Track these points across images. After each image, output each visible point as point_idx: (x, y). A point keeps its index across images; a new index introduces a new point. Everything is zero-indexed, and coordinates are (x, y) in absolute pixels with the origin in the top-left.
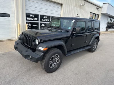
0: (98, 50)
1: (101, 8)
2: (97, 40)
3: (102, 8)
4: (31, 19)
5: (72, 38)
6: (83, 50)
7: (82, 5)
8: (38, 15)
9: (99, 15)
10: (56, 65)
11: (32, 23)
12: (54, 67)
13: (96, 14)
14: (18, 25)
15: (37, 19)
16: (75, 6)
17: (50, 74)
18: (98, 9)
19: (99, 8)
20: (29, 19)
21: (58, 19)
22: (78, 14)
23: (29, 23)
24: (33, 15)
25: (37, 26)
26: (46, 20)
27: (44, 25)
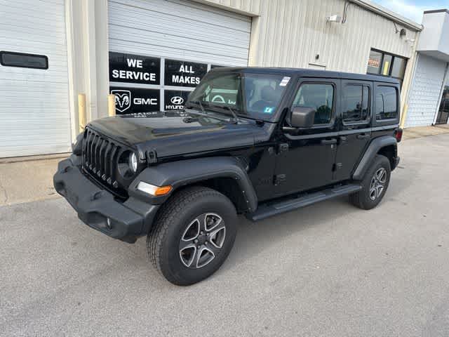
0: (392, 200)
1: (417, 30)
2: (385, 159)
3: (420, 31)
4: (129, 74)
5: (277, 149)
6: (323, 201)
7: (334, 18)
8: (157, 61)
9: (406, 60)
10: (211, 254)
11: (136, 93)
12: (199, 264)
13: (394, 56)
14: (80, 98)
15: (152, 77)
16: (307, 25)
18: (403, 33)
19: (407, 31)
20: (121, 74)
21: (236, 74)
22: (317, 57)
23: (121, 93)
24: (138, 61)
25: (153, 102)
26: (190, 79)
27: (179, 100)
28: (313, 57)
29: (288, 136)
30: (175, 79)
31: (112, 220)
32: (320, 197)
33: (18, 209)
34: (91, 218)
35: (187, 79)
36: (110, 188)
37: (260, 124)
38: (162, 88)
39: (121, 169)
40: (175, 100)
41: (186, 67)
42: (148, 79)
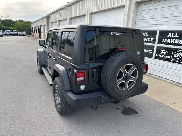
15: (152, 40)
27: (165, 53)
30: (164, 40)
35: (172, 41)
38: (156, 45)
40: (162, 52)
41: (173, 34)
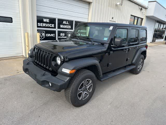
1: (146, 8)
2: (143, 56)
3: (147, 9)
4: (44, 25)
6: (124, 72)
7: (118, 4)
8: (55, 19)
9: (142, 19)
10: (87, 94)
11: (47, 32)
13: (138, 18)
14: (26, 34)
15: (53, 25)
16: (109, 6)
17: (78, 108)
18: (141, 9)
19: (143, 9)
20: (41, 25)
21: (86, 25)
22: (113, 18)
23: (41, 32)
24: (48, 19)
25: (53, 35)
26: (67, 26)
27: (63, 35)
28: (111, 18)
29: (112, 48)
30: (61, 26)
31: (52, 83)
32: (123, 71)
33: (6, 79)
34: (43, 83)
35: (66, 26)
36: (48, 70)
37: (103, 44)
38: (57, 30)
39: (53, 63)
40: (62, 35)
41: (66, 22)
42: (51, 26)
